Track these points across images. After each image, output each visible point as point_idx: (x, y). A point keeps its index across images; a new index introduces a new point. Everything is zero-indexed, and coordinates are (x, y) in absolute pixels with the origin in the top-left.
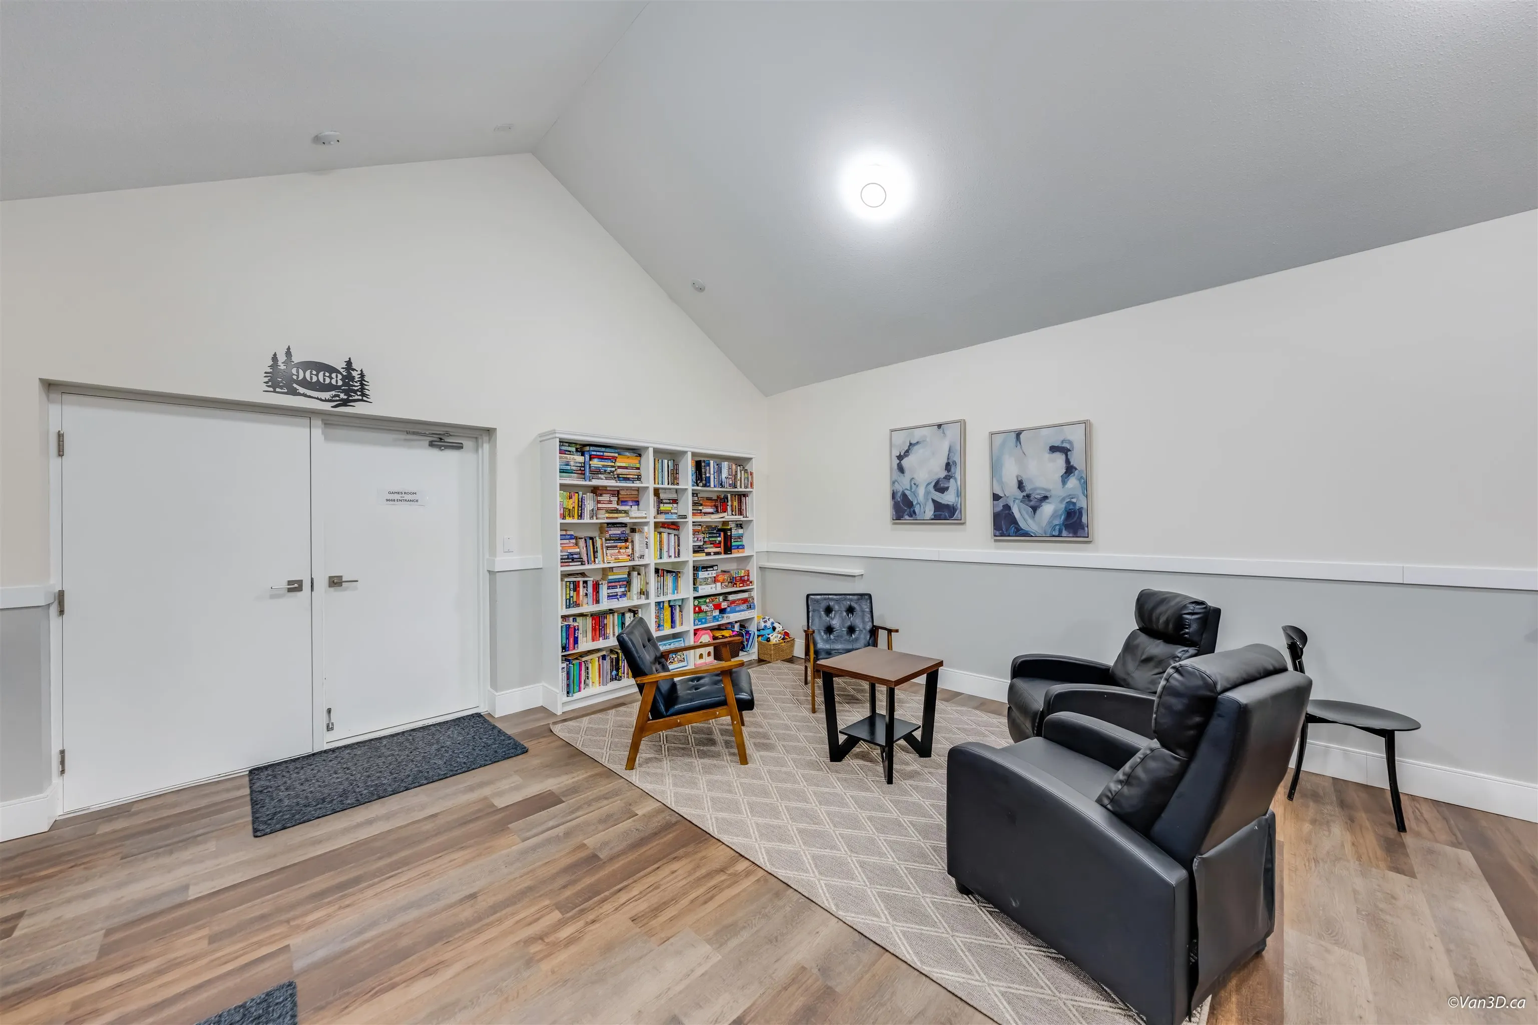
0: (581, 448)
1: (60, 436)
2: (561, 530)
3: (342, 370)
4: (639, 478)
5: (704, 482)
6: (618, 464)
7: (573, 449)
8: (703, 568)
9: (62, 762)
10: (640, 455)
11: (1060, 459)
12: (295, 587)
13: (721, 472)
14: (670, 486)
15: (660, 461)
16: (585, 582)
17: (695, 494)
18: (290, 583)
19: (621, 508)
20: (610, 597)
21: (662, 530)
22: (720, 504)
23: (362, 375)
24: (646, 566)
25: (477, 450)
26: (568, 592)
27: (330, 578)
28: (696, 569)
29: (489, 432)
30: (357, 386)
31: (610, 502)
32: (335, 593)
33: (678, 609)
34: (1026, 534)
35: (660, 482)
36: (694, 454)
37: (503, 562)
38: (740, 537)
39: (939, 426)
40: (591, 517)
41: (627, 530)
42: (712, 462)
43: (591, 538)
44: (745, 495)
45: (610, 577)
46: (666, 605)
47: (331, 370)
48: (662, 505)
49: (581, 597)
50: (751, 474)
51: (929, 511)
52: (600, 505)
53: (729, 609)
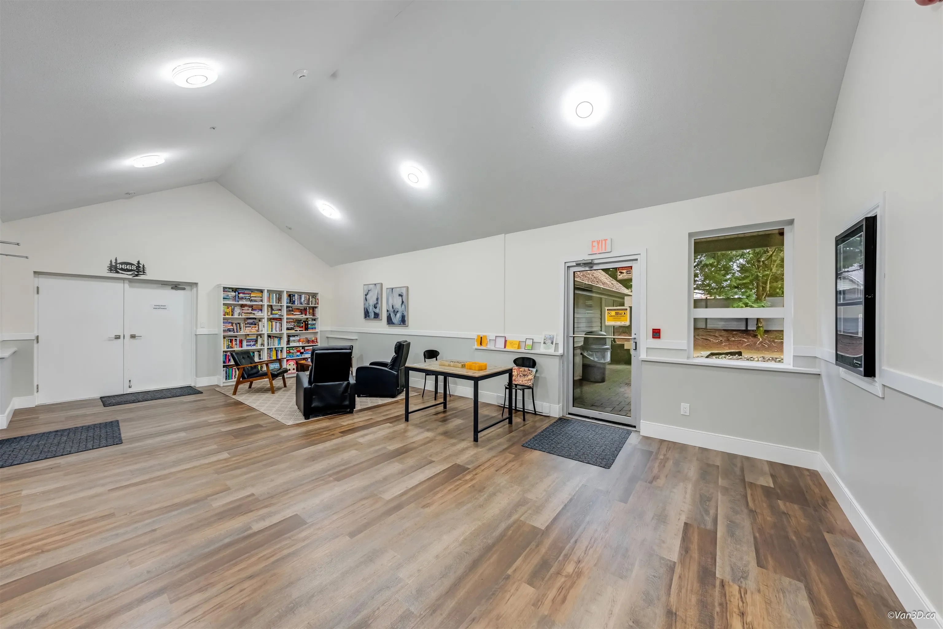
0: (235, 290)
1: (38, 288)
2: (223, 320)
3: (136, 265)
4: (262, 301)
5: (292, 303)
6: (251, 296)
7: (231, 290)
8: (292, 336)
9: (38, 388)
10: (262, 292)
11: (400, 297)
12: (118, 337)
13: (301, 299)
14: (277, 304)
15: (272, 294)
16: (236, 339)
17: (287, 307)
18: (116, 336)
19: (253, 312)
20: (247, 345)
21: (273, 321)
22: (303, 311)
23: (144, 266)
24: (263, 334)
25: (191, 290)
26: (228, 343)
27: (131, 335)
28: (289, 336)
29: (196, 284)
30: (142, 269)
31: (248, 310)
32: (133, 340)
33: (280, 351)
34: (394, 324)
35: (272, 302)
36: (287, 292)
37: (200, 331)
38: (314, 324)
39: (375, 284)
40: (239, 315)
41: (256, 321)
42: (296, 295)
43: (239, 323)
44: (316, 307)
45: (247, 338)
46: (274, 349)
47: (132, 264)
48: (273, 311)
49: (234, 345)
50: (318, 299)
51: (373, 316)
52: (243, 311)
53: (305, 352)
